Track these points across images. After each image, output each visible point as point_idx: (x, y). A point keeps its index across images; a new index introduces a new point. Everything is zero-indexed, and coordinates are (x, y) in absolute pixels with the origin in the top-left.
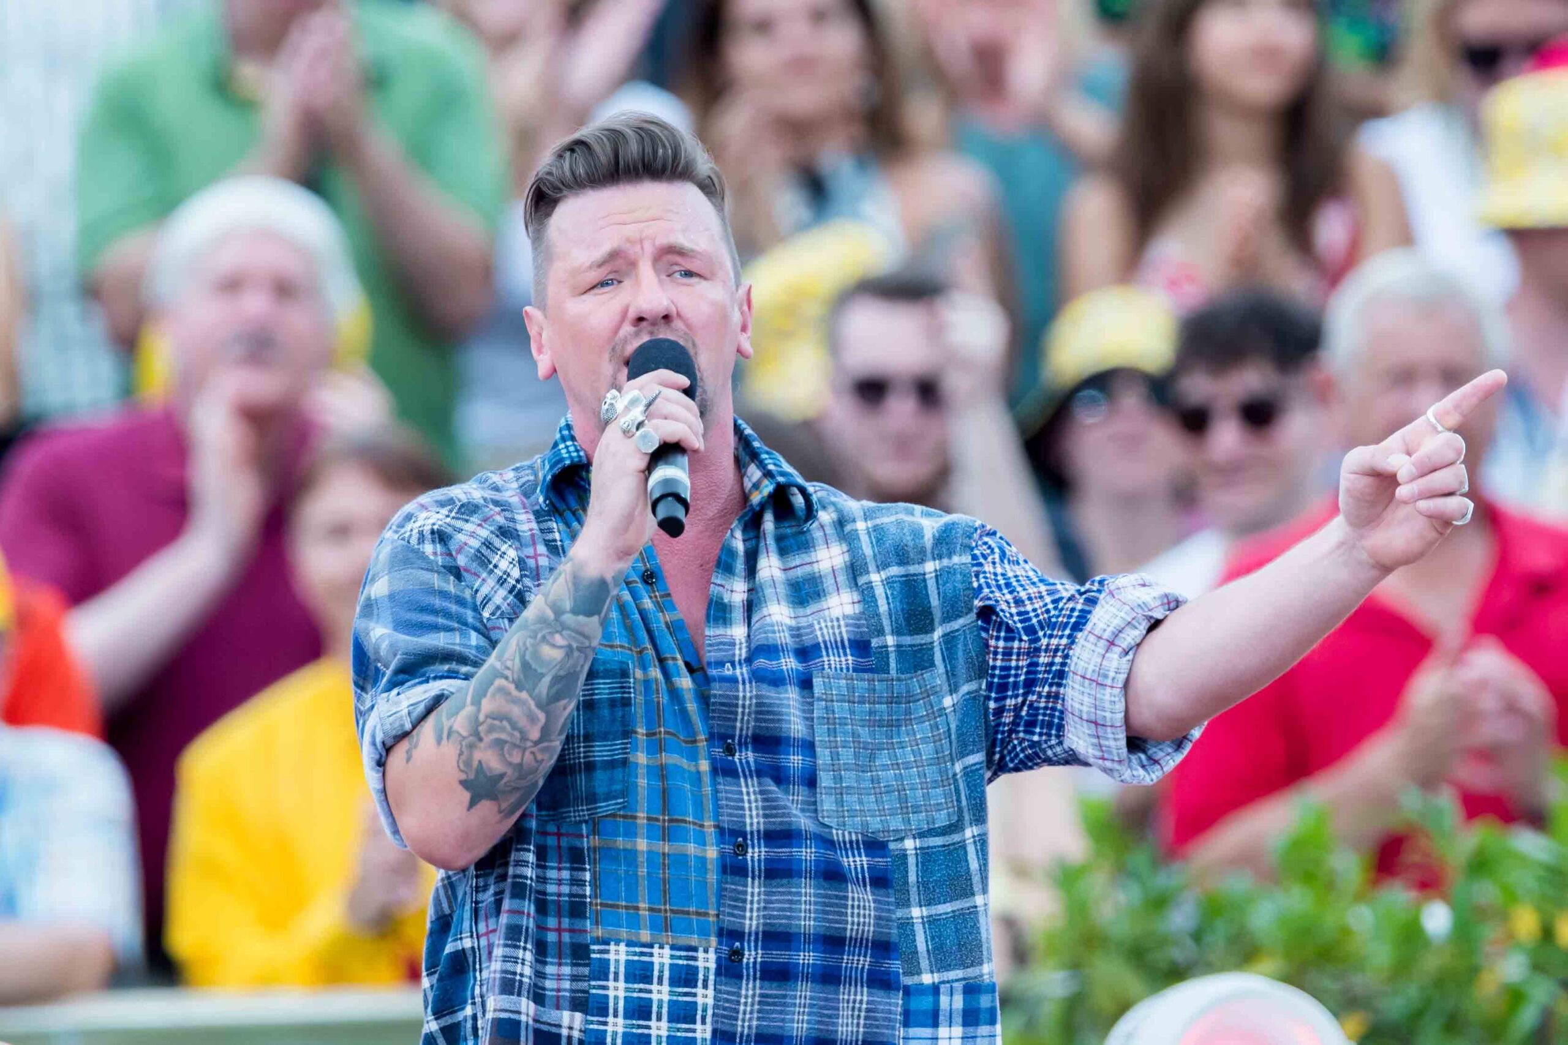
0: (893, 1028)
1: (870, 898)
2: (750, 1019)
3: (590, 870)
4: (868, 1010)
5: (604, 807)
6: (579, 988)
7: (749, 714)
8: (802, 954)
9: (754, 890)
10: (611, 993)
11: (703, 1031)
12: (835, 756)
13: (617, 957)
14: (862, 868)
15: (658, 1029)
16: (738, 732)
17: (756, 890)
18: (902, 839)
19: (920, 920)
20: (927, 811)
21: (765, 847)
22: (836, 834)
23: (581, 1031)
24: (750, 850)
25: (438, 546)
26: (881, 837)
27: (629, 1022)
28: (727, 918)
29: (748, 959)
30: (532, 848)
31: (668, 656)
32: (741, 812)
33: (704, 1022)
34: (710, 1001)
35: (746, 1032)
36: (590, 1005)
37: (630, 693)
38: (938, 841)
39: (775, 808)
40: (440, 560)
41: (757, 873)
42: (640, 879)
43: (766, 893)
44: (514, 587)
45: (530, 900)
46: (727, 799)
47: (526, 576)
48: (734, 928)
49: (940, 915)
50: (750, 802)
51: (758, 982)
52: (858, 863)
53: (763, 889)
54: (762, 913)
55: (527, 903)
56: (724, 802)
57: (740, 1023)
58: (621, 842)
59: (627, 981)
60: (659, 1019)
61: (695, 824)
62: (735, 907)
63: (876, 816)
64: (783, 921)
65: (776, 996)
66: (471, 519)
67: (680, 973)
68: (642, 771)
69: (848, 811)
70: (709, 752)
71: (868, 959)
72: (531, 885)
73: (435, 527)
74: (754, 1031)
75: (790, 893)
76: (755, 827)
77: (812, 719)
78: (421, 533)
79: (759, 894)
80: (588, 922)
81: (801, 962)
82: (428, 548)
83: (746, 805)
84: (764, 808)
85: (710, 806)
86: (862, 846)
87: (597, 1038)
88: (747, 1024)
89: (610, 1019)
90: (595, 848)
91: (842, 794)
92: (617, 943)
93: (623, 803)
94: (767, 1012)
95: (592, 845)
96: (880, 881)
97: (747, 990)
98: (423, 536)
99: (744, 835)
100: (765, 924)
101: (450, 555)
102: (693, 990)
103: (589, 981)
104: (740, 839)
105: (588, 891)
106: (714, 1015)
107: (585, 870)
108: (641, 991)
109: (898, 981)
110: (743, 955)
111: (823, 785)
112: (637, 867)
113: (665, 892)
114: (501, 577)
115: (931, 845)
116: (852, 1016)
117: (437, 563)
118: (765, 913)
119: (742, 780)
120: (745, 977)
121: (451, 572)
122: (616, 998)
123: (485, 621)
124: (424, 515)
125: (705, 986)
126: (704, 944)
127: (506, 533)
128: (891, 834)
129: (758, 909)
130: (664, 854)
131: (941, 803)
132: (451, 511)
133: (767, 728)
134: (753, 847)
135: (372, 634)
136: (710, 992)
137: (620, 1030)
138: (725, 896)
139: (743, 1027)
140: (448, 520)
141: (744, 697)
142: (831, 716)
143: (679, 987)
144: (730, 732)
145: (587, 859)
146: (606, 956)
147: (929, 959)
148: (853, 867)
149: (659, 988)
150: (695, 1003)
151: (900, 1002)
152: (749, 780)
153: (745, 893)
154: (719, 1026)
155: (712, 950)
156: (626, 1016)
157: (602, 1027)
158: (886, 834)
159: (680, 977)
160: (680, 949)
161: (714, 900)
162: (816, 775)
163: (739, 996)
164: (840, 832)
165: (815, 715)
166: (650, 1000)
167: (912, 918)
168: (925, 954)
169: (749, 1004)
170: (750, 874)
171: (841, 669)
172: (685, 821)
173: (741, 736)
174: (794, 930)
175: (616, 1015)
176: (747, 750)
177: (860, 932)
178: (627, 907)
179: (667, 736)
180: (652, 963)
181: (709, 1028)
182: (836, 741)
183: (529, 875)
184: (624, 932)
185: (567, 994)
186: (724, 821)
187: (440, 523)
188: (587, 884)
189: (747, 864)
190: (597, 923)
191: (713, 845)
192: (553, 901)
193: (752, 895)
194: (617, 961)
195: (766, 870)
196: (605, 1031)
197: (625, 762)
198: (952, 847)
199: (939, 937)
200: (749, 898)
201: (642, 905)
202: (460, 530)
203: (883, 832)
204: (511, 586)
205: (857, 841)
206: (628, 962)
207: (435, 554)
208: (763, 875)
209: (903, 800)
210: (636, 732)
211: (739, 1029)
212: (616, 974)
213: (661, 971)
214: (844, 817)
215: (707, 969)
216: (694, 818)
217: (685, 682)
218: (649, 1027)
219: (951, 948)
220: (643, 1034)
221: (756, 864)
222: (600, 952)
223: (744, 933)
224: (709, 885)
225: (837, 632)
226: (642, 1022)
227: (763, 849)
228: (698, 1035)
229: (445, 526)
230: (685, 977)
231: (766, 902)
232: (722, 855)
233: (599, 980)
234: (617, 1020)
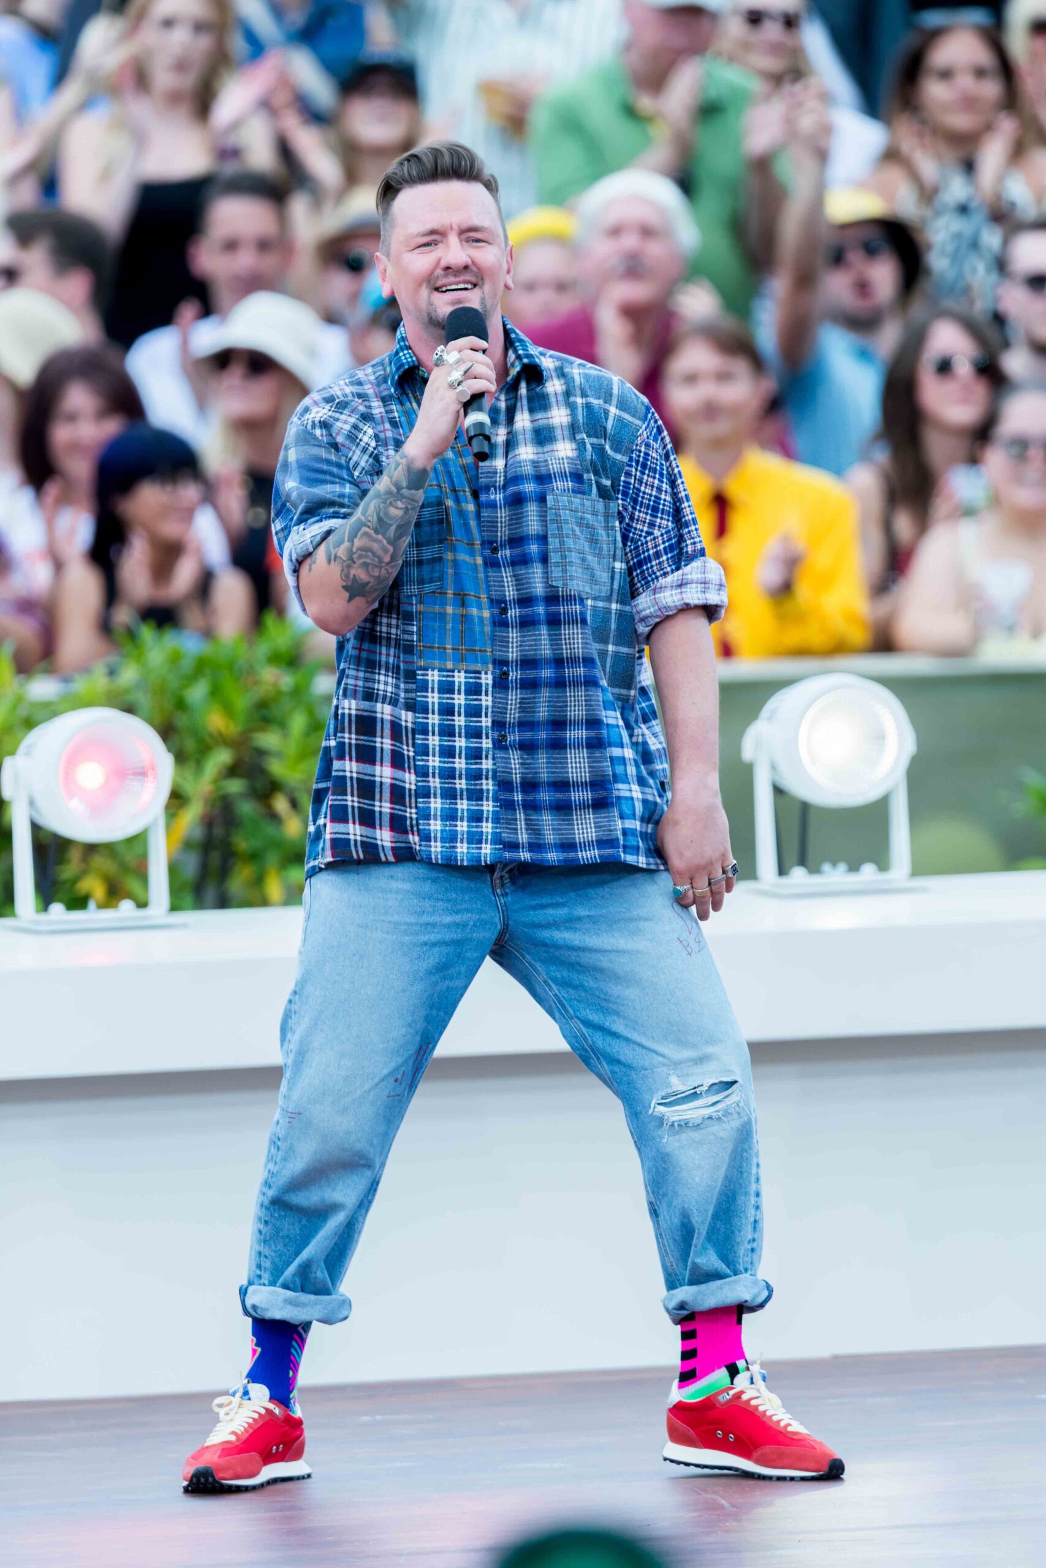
1: (580, 631)
2: (514, 714)
3: (417, 625)
4: (586, 700)
5: (429, 587)
6: (412, 697)
7: (505, 527)
8: (544, 671)
9: (513, 635)
10: (430, 700)
11: (486, 721)
12: (561, 543)
13: (433, 678)
14: (576, 613)
15: (459, 721)
17: (515, 635)
21: (519, 608)
23: (412, 723)
24: (509, 611)
25: (324, 430)
27: (441, 717)
28: (498, 653)
29: (513, 676)
31: (460, 489)
32: (503, 589)
33: (486, 716)
34: (490, 703)
35: (512, 721)
36: (417, 707)
37: (443, 515)
39: (522, 584)
40: (324, 438)
41: (514, 625)
42: (448, 630)
43: (521, 637)
44: (373, 452)
46: (494, 581)
47: (379, 445)
48: (502, 658)
50: (508, 582)
51: (518, 690)
52: (574, 609)
53: (519, 634)
54: (519, 649)
56: (492, 583)
57: (508, 716)
58: (437, 608)
59: (439, 692)
60: (459, 715)
61: (475, 596)
62: (502, 646)
64: (531, 653)
65: (530, 698)
66: (345, 412)
67: (471, 687)
68: (451, 564)
69: (571, 576)
70: (483, 552)
71: (582, 669)
73: (322, 419)
74: (517, 720)
75: (535, 635)
76: (512, 597)
77: (546, 521)
78: (313, 422)
79: (517, 637)
80: (415, 657)
81: (543, 676)
82: (317, 432)
83: (506, 584)
84: (516, 585)
85: (484, 585)
86: (577, 598)
87: (422, 727)
88: (512, 716)
89: (430, 716)
90: (420, 611)
91: (566, 566)
92: (433, 670)
93: (440, 584)
94: (524, 708)
95: (418, 610)
97: (512, 695)
98: (315, 424)
99: (505, 602)
100: (521, 656)
102: (479, 697)
103: (418, 692)
104: (503, 605)
105: (415, 638)
106: (492, 712)
107: (413, 625)
108: (448, 698)
110: (509, 675)
111: (553, 561)
112: (446, 623)
113: (462, 638)
114: (364, 447)
116: (576, 705)
117: (323, 441)
118: (521, 648)
119: (503, 569)
120: (511, 688)
121: (332, 447)
122: (433, 703)
123: (355, 478)
124: (315, 410)
125: (487, 695)
126: (485, 668)
127: (366, 417)
129: (517, 647)
130: (461, 615)
132: (331, 407)
133: (516, 533)
134: (511, 609)
135: (286, 484)
136: (490, 698)
137: (437, 722)
138: (496, 639)
139: (510, 718)
140: (330, 413)
141: (501, 517)
142: (558, 518)
143: (471, 695)
144: (494, 538)
145: (415, 618)
146: (426, 678)
148: (570, 613)
149: (459, 696)
150: (481, 705)
152: (507, 569)
153: (508, 637)
154: (496, 718)
155: (489, 672)
156: (440, 714)
157: (425, 721)
159: (471, 690)
160: (470, 672)
161: (489, 642)
162: (549, 555)
163: (508, 700)
164: (563, 590)
165: (548, 518)
166: (454, 704)
169: (514, 703)
170: (511, 625)
171: (564, 490)
172: (471, 595)
173: (501, 541)
174: (539, 657)
175: (433, 713)
176: (505, 548)
177: (575, 653)
178: (439, 648)
180: (454, 682)
181: (490, 719)
184: (437, 663)
185: (403, 700)
186: (492, 595)
187: (325, 416)
188: (413, 634)
189: (508, 620)
190: (420, 658)
191: (487, 609)
193: (513, 638)
194: (433, 681)
195: (520, 623)
196: (428, 723)
197: (440, 559)
200: (511, 640)
201: (448, 646)
202: (337, 420)
204: (370, 452)
205: (574, 595)
206: (439, 681)
207: (322, 435)
208: (519, 625)
210: (447, 540)
211: (508, 719)
212: (433, 689)
213: (460, 686)
214: (566, 580)
215: (487, 684)
216: (475, 592)
217: (469, 505)
218: (454, 720)
220: (450, 725)
221: (514, 619)
222: (423, 675)
223: (509, 661)
224: (486, 634)
225: (562, 466)
226: (449, 717)
227: (517, 610)
228: (483, 724)
229: (328, 418)
230: (474, 689)
231: (521, 641)
232: (493, 616)
233: (422, 692)
234: (434, 716)
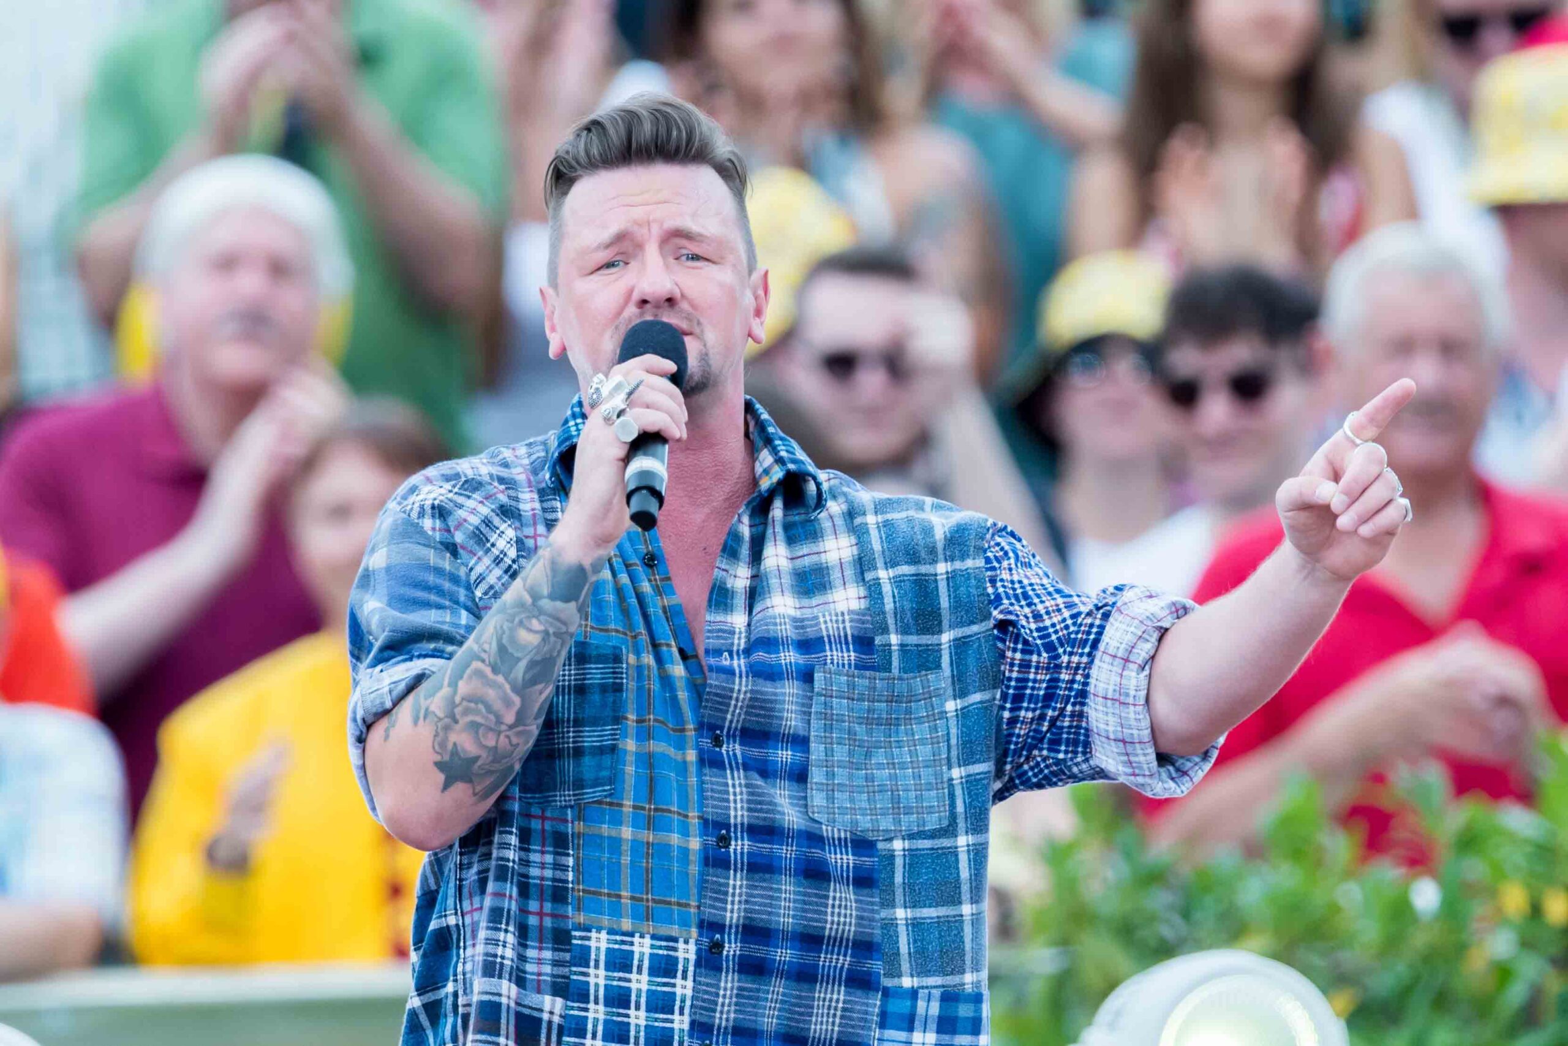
0: (870, 1029)
1: (852, 897)
2: (728, 1012)
3: (573, 855)
4: (844, 1010)
5: (591, 794)
6: (560, 973)
8: (779, 950)
9: (736, 882)
10: (592, 980)
11: (680, 1023)
12: (829, 752)
13: (598, 945)
14: (848, 867)
15: (637, 1018)
16: (727, 724)
17: (738, 883)
18: (890, 840)
19: (904, 922)
20: (918, 813)
21: (749, 841)
22: (826, 830)
23: (560, 1016)
24: (733, 843)
25: (438, 521)
26: (870, 836)
27: (609, 1009)
28: (708, 910)
29: (728, 951)
30: (514, 830)
31: (663, 641)
32: (726, 804)
33: (681, 1013)
34: (689, 993)
35: (724, 1024)
36: (571, 991)
37: (622, 678)
38: (926, 844)
39: (760, 803)
40: (438, 536)
41: (739, 866)
42: (623, 868)
43: (748, 887)
45: (512, 883)
46: (712, 790)
48: (715, 920)
49: (924, 918)
50: (735, 794)
51: (737, 975)
52: (845, 861)
53: (745, 882)
54: (743, 907)
55: (509, 885)
56: (709, 794)
57: (718, 1015)
58: (605, 829)
59: (607, 969)
60: (638, 1008)
61: (679, 814)
63: (867, 815)
64: (763, 917)
65: (753, 990)
66: (474, 496)
67: (660, 963)
68: (630, 758)
69: (838, 808)
70: (697, 742)
71: (848, 959)
72: (513, 867)
73: (436, 502)
74: (731, 1024)
75: (771, 889)
76: (739, 821)
77: (810, 713)
78: (422, 507)
79: (741, 887)
80: (570, 907)
81: (778, 958)
82: (427, 523)
83: (732, 798)
84: (748, 802)
85: (695, 797)
86: (849, 845)
87: (576, 1025)
88: (725, 1016)
89: (591, 1006)
90: (579, 833)
91: (833, 791)
92: (599, 931)
93: (610, 790)
94: (744, 1004)
95: (576, 830)
96: (863, 881)
97: (726, 982)
98: (424, 510)
99: (727, 827)
100: (745, 918)
101: (448, 531)
102: (672, 981)
103: (569, 966)
104: (724, 832)
105: (571, 876)
106: (692, 1006)
107: (568, 855)
108: (620, 979)
109: (879, 983)
110: (723, 947)
111: (815, 780)
112: (620, 854)
113: (647, 882)
114: (498, 556)
115: (919, 847)
116: (828, 1014)
117: (434, 539)
118: (747, 906)
119: (728, 772)
120: (724, 970)
121: (447, 549)
122: (597, 985)
123: (477, 600)
124: (428, 488)
125: (684, 977)
126: (685, 934)
127: (507, 512)
128: (881, 833)
129: (740, 902)
130: (648, 843)
131: (934, 806)
132: (454, 486)
133: (758, 722)
134: (736, 840)
135: (366, 607)
136: (690, 983)
137: (600, 1017)
138: (707, 887)
139: (721, 1018)
140: (450, 495)
141: (739, 691)
142: (829, 712)
143: (658, 976)
144: (719, 723)
145: (571, 844)
146: (587, 943)
147: (910, 962)
148: (839, 865)
149: (638, 977)
150: (674, 994)
151: (878, 1003)
152: (736, 773)
153: (727, 886)
154: (697, 1017)
155: (692, 941)
156: (606, 1005)
157: (583, 1014)
158: (875, 833)
159: (660, 968)
160: (660, 938)
161: (695, 891)
162: (807, 770)
163: (719, 988)
164: (829, 828)
165: (813, 709)
166: (629, 989)
167: (896, 919)
168: (907, 956)
169: (728, 996)
170: (732, 867)
171: (844, 665)
172: (670, 811)
173: (729, 728)
174: (773, 926)
175: (596, 1003)
176: (735, 742)
177: (840, 931)
178: (609, 895)
179: (656, 724)
180: (632, 952)
181: (686, 1019)
182: (832, 738)
183: (511, 858)
184: (605, 920)
185: (549, 979)
186: (708, 813)
187: (441, 498)
188: (570, 869)
189: (730, 857)
190: (579, 909)
191: (695, 836)
192: (535, 885)
193: (734, 887)
194: (598, 949)
195: (749, 864)
196: (586, 1017)
197: (613, 749)
198: (940, 851)
199: (922, 941)
200: (731, 890)
201: (623, 893)
202: (461, 506)
203: (872, 831)
204: (507, 565)
205: (846, 839)
206: (608, 949)
207: (434, 529)
208: (745, 867)
209: (896, 800)
210: (626, 719)
211: (717, 1021)
212: (597, 961)
213: (641, 961)
214: (834, 813)
215: (687, 960)
216: (679, 807)
217: (678, 670)
218: (628, 1016)
219: (933, 955)
220: (622, 1023)
221: (739, 857)
222: (582, 938)
223: (725, 925)
224: (690, 876)
225: (841, 626)
226: (621, 1011)
227: (746, 842)
228: (676, 1026)
229: (446, 501)
230: (664, 967)
231: (747, 894)
232: (705, 847)
233: (580, 966)
234: (597, 1007)
